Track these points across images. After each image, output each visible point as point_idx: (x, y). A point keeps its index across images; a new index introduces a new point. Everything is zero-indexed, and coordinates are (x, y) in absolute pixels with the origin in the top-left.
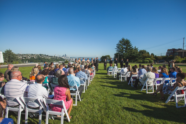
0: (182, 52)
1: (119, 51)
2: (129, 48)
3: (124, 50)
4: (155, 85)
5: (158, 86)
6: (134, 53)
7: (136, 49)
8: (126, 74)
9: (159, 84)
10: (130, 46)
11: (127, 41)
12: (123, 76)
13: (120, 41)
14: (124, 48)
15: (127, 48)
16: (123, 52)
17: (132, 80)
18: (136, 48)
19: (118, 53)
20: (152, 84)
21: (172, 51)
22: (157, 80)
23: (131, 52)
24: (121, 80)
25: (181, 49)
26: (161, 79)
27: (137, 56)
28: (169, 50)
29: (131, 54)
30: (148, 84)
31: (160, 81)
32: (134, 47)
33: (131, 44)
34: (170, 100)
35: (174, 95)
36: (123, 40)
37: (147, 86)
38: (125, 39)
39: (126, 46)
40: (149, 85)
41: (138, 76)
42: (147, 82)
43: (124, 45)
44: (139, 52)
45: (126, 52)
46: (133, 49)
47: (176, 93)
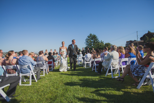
0: (137, 43)
1: (88, 45)
2: (97, 42)
3: (92, 43)
4: (121, 67)
5: (124, 68)
6: (100, 46)
7: (102, 43)
8: (90, 60)
9: (125, 66)
10: (97, 40)
11: (94, 36)
12: (87, 62)
13: (88, 36)
14: (92, 42)
15: (94, 42)
16: (91, 45)
17: (95, 64)
18: (102, 41)
19: (87, 47)
20: (117, 67)
21: (130, 43)
22: (123, 61)
23: (99, 45)
24: (85, 67)
25: (136, 41)
26: (127, 59)
27: (103, 48)
28: (127, 42)
29: (99, 46)
30: (112, 66)
31: (126, 62)
32: (100, 41)
33: (98, 38)
34: (143, 84)
35: (148, 76)
36: (91, 35)
37: (112, 69)
38: (92, 34)
39: (94, 40)
40: (114, 67)
41: (102, 59)
42: (111, 64)
43: (92, 39)
44: (105, 45)
45: (94, 45)
46: (99, 42)
47: (150, 72)
